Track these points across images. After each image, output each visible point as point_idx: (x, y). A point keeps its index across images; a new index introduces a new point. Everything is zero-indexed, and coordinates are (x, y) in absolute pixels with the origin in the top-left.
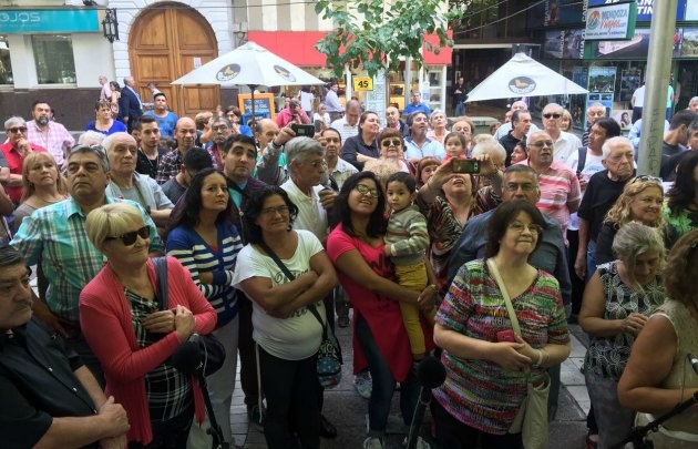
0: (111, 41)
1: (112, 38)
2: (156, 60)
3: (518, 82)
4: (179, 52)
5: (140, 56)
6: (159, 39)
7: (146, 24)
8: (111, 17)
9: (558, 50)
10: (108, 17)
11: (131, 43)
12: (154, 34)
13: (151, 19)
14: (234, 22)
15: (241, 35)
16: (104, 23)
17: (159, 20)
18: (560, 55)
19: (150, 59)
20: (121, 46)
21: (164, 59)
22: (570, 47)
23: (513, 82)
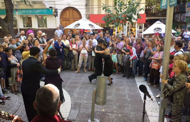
0: (56, 17)
1: (56, 16)
2: (66, 22)
3: (156, 29)
4: (72, 20)
5: (63, 21)
6: (68, 17)
7: (64, 13)
8: (56, 11)
9: (178, 19)
10: (55, 11)
11: (61, 18)
12: (66, 15)
13: (66, 11)
14: (86, 12)
15: (88, 15)
16: (54, 12)
17: (68, 11)
18: (179, 21)
19: (65, 21)
20: (58, 18)
21: (69, 21)
22: (182, 18)
23: (155, 29)
